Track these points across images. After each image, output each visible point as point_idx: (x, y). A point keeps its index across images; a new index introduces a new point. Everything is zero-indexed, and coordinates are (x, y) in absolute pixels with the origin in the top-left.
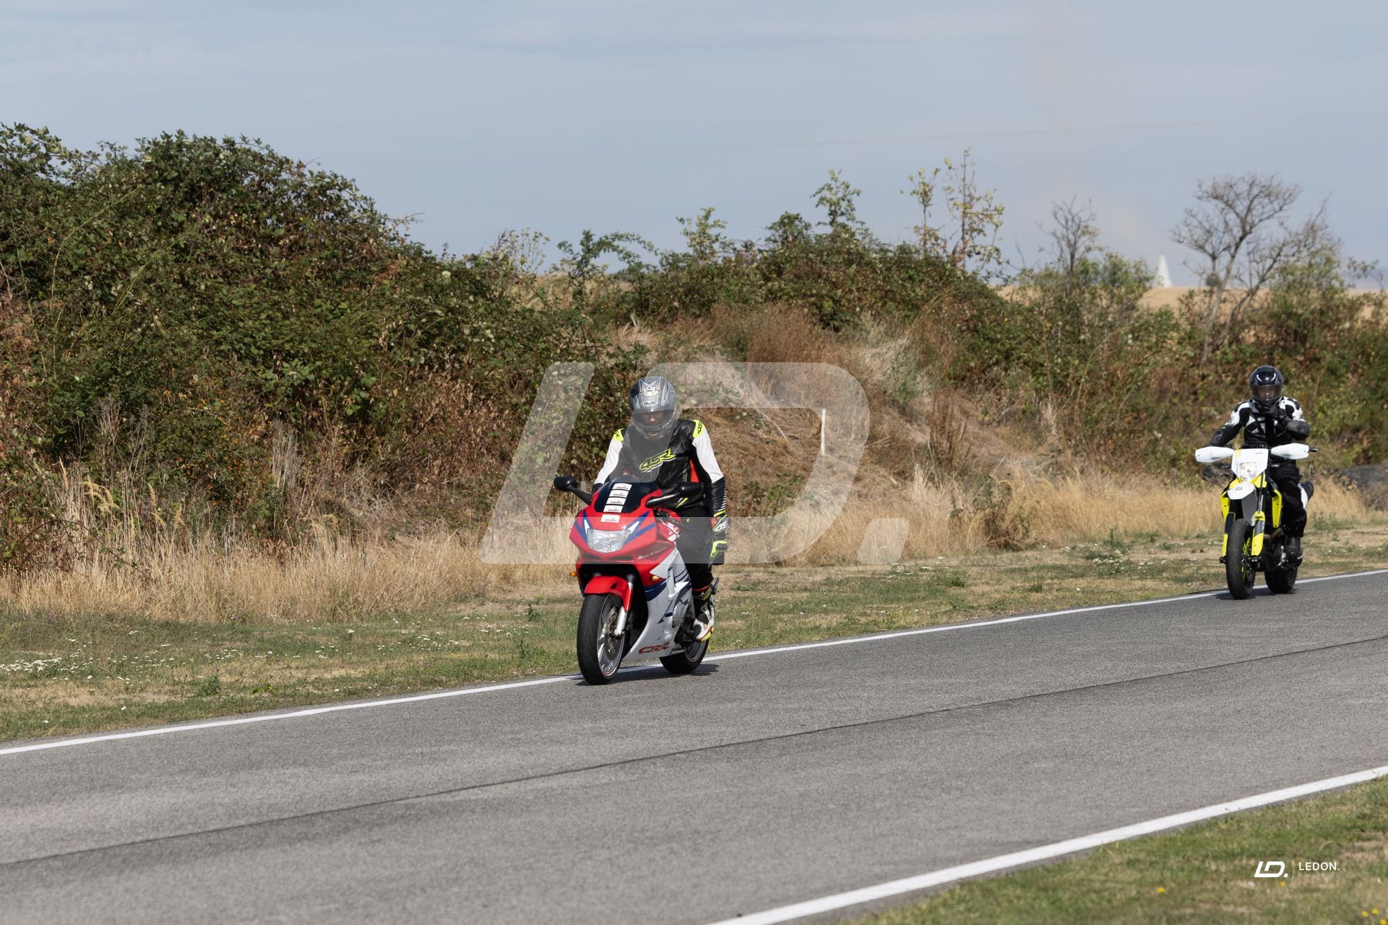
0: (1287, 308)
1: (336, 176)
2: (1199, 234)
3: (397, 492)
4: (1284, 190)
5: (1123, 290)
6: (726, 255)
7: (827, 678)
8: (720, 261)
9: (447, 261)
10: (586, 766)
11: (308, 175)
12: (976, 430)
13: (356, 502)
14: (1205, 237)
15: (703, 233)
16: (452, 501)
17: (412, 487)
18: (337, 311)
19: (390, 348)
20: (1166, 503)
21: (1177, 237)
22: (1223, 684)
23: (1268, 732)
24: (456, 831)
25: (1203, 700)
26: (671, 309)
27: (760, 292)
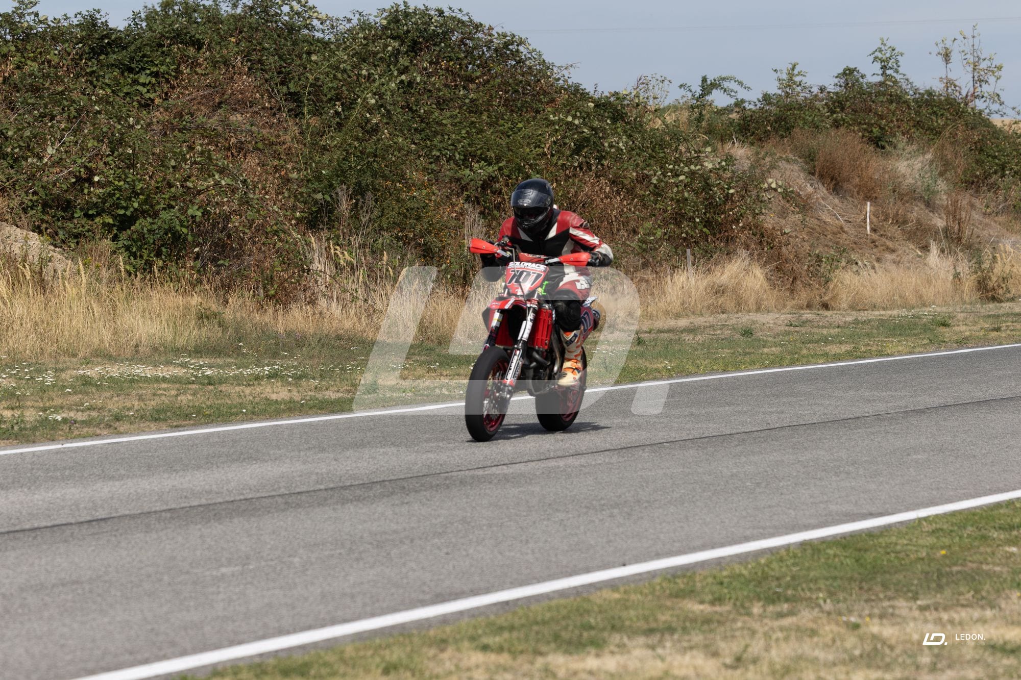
1: (514, 36)
6: (806, 95)
8: (800, 99)
9: (597, 96)
11: (496, 35)
12: (980, 218)
15: (790, 80)
18: (515, 129)
26: (766, 132)
27: (828, 121)
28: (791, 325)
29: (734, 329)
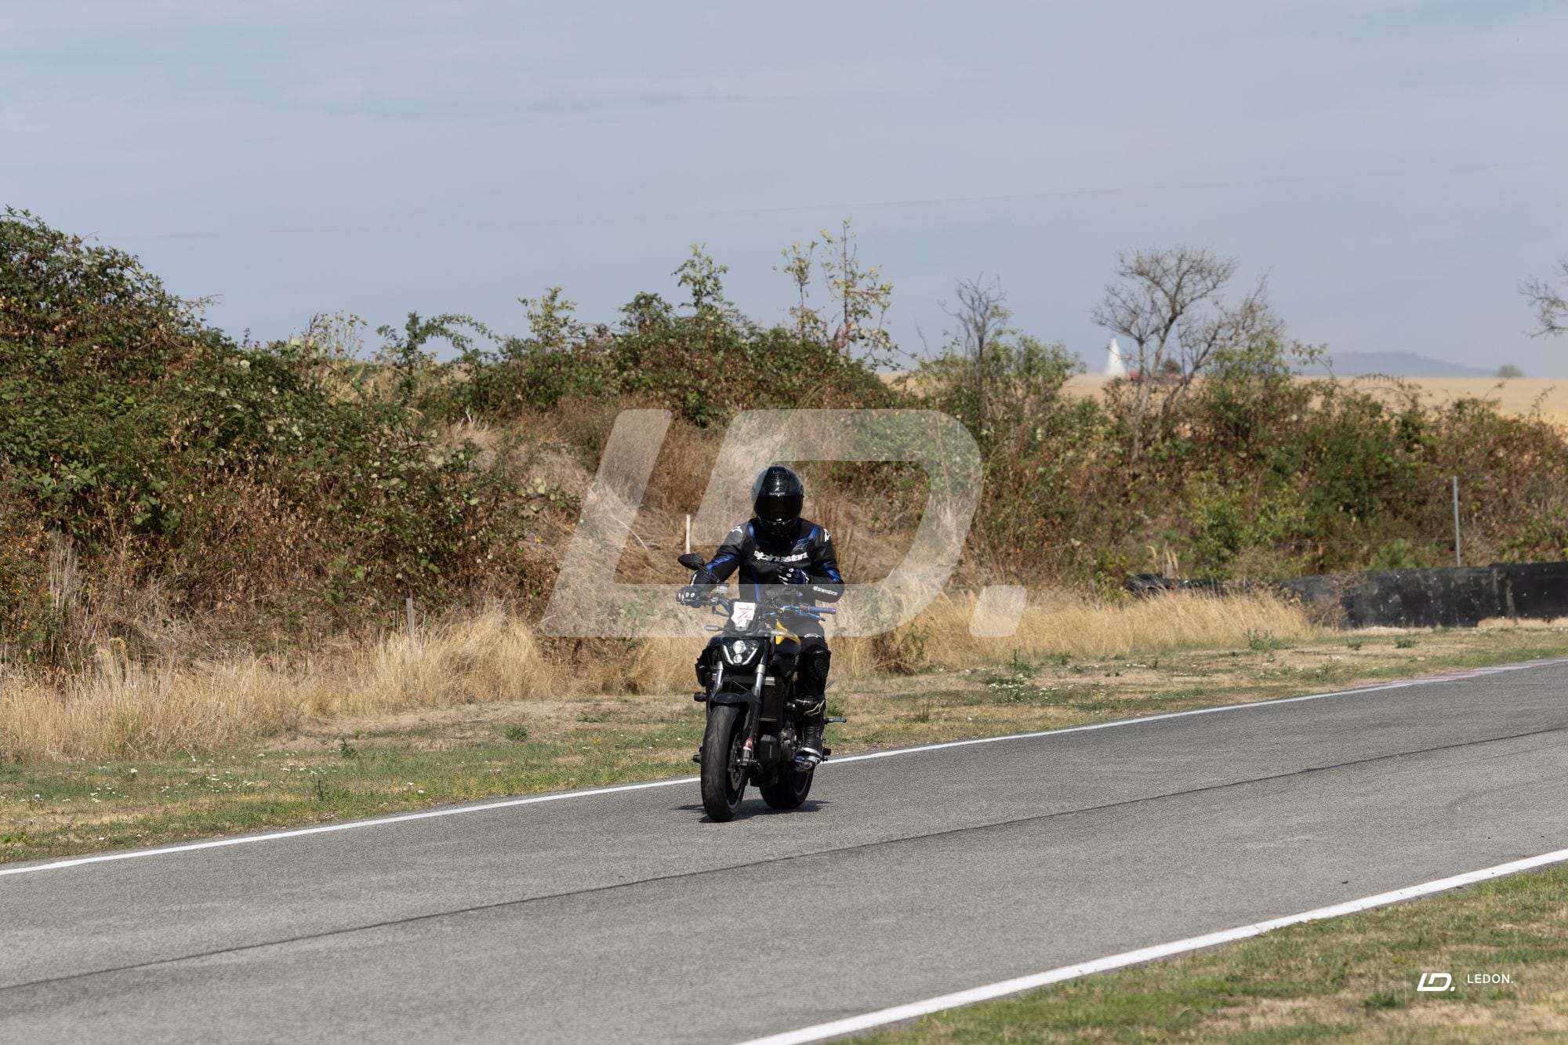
0: (1226, 399)
1: (116, 253)
2: (1122, 314)
3: (197, 612)
4: (1218, 265)
5: (1040, 378)
6: (576, 341)
7: (662, 822)
9: (249, 349)
10: (363, 925)
11: (86, 252)
12: (866, 538)
13: (151, 624)
14: (1130, 319)
15: (549, 316)
16: (260, 622)
17: (213, 605)
18: (122, 407)
19: (184, 448)
20: (1080, 621)
21: (1099, 318)
22: (1109, 827)
23: (1147, 881)
24: (195, 1001)
25: (1083, 845)
26: (514, 403)
27: (614, 383)
28: (586, 720)
29: (494, 727)
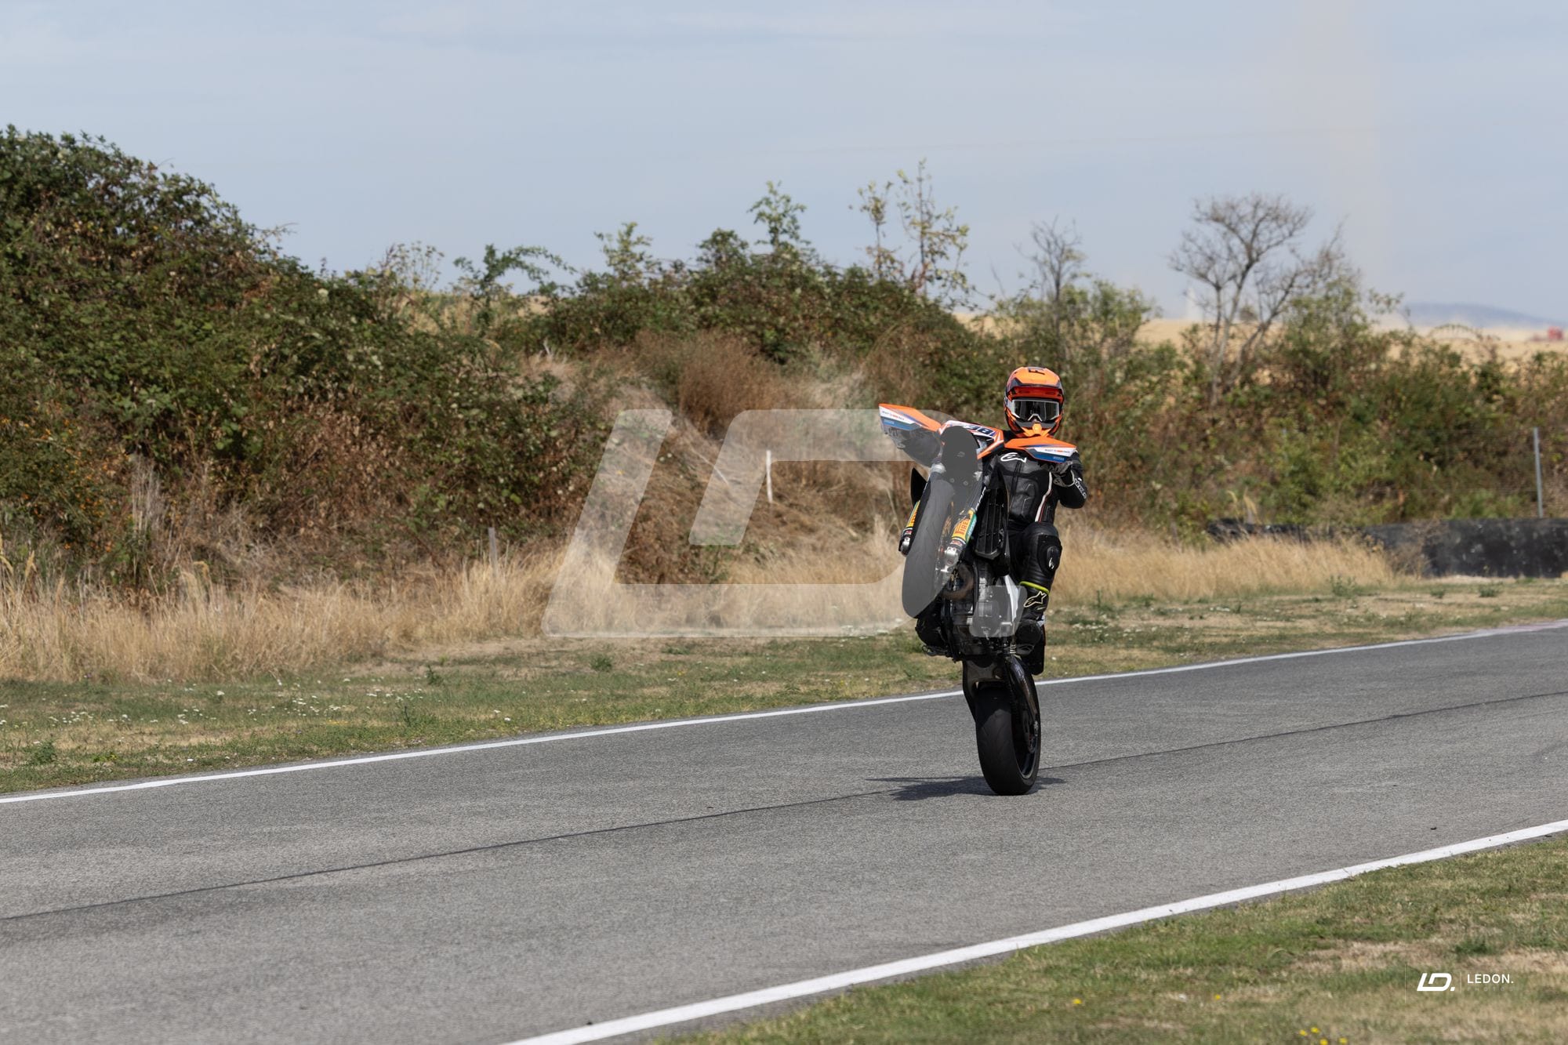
0: (1304, 346)
1: (192, 180)
2: (1199, 260)
3: (280, 536)
4: (1294, 213)
5: (1117, 322)
6: (653, 276)
7: (749, 754)
8: (646, 283)
9: (326, 278)
10: (453, 850)
11: (161, 179)
13: (233, 548)
14: (1207, 264)
15: (625, 251)
16: (343, 548)
17: (296, 531)
18: (201, 332)
19: (264, 375)
20: (1163, 563)
21: (1175, 264)
22: (1196, 768)
23: (1236, 823)
24: (288, 921)
25: (1170, 785)
26: (592, 336)
27: (692, 318)
28: (670, 651)
29: (579, 657)
